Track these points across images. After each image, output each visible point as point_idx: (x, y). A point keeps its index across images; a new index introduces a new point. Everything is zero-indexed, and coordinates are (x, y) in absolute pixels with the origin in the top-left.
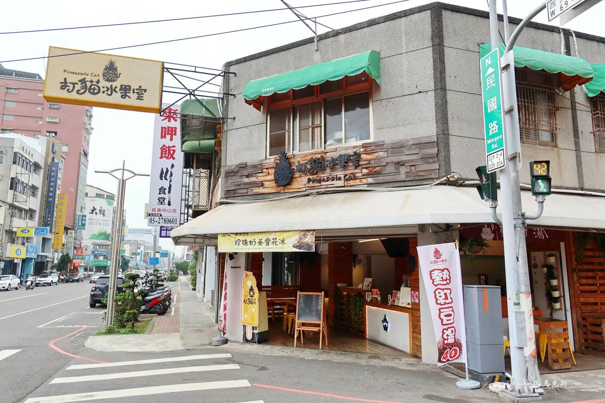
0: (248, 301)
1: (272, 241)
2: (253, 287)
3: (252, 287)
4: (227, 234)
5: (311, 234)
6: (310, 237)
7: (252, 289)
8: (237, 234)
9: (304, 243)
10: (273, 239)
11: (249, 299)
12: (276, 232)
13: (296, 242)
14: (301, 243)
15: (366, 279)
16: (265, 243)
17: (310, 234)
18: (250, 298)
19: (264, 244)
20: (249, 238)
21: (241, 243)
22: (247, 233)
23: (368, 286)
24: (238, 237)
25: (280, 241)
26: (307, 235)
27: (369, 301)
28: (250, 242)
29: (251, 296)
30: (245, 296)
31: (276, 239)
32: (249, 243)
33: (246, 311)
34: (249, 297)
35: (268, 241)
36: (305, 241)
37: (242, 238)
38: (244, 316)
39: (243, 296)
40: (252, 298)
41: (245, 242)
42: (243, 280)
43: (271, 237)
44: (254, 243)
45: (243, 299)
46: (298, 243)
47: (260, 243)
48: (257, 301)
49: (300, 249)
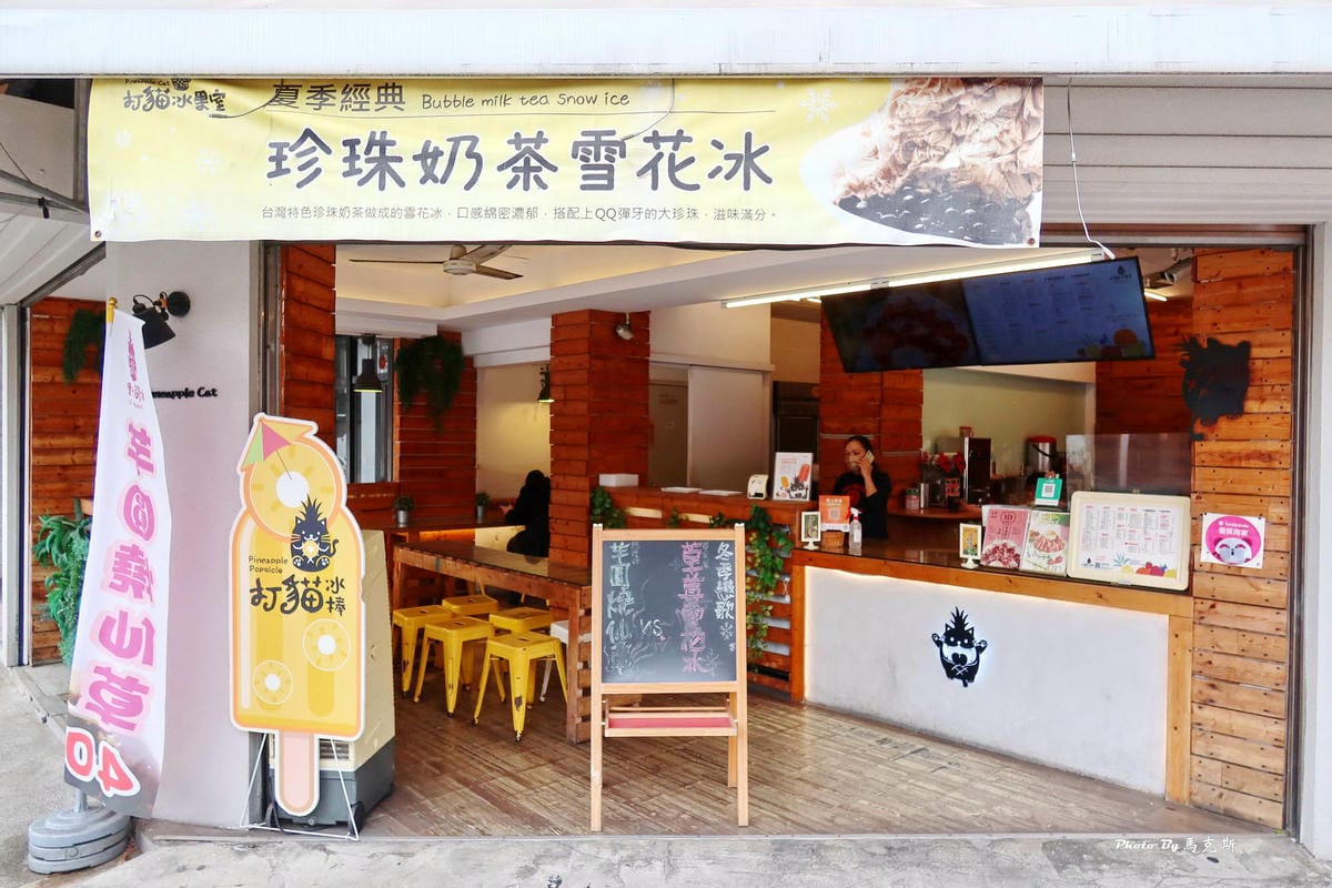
0: (283, 596)
1: (641, 153)
2: (325, 513)
3: (311, 510)
4: (181, 82)
5: (1002, 114)
6: (990, 131)
7: (310, 523)
8: (285, 88)
9: (943, 178)
10: (655, 139)
11: (290, 582)
12: (673, 81)
13: (869, 171)
14: (913, 181)
15: (780, 456)
16: (572, 171)
17: (990, 109)
18: (300, 575)
19: (567, 179)
20: (410, 127)
21: (333, 163)
22: (390, 86)
23: (797, 484)
24: (301, 114)
25: (717, 158)
26: (971, 118)
27: (811, 547)
28: (427, 156)
29: (306, 566)
30: (262, 564)
31: (679, 138)
32: (411, 170)
33: (269, 651)
34: (289, 569)
35: (598, 160)
36: (950, 163)
37: (337, 121)
38: (258, 683)
39: (244, 564)
40: (311, 576)
41: (377, 158)
42: (248, 470)
43: (633, 118)
44: (465, 168)
45: (247, 582)
46: (888, 175)
47: (527, 164)
48: (351, 594)
49: (906, 226)
